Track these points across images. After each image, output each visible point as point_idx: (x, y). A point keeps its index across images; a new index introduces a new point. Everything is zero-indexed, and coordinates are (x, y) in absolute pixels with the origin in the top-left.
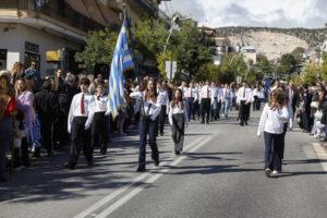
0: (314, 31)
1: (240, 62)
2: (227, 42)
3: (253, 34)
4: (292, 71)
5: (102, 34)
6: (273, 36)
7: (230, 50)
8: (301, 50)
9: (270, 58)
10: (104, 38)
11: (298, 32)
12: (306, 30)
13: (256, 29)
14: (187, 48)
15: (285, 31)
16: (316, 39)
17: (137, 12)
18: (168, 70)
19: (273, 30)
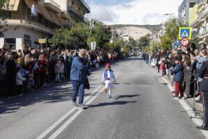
0: (154, 26)
1: (122, 41)
2: (116, 32)
3: (127, 28)
4: (145, 45)
5: (60, 30)
6: (136, 28)
7: (117, 36)
8: (149, 35)
9: (135, 39)
10: (61, 32)
11: (147, 27)
12: (151, 26)
13: (128, 26)
14: (98, 35)
15: (141, 26)
16: (155, 30)
17: (74, 19)
18: (92, 46)
19: (136, 26)
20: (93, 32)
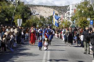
0: (60, 7)
3: (37, 8)
6: (45, 8)
12: (57, 7)
15: (49, 7)
16: (61, 10)
20: (17, 11)
